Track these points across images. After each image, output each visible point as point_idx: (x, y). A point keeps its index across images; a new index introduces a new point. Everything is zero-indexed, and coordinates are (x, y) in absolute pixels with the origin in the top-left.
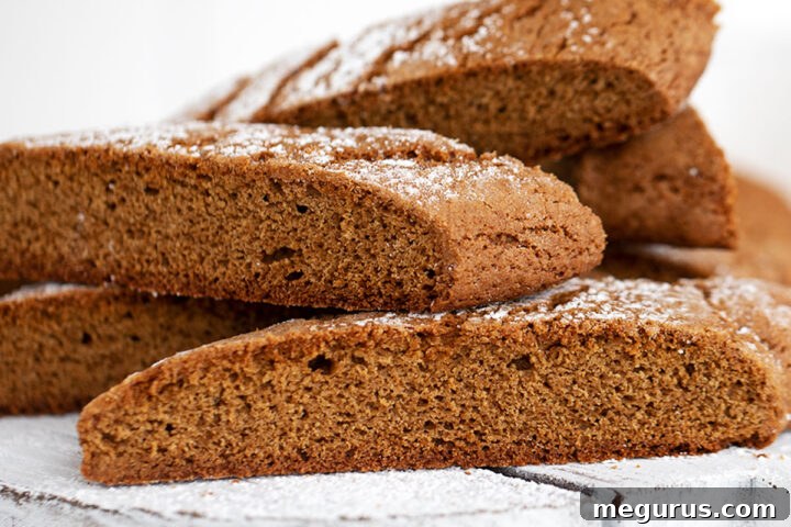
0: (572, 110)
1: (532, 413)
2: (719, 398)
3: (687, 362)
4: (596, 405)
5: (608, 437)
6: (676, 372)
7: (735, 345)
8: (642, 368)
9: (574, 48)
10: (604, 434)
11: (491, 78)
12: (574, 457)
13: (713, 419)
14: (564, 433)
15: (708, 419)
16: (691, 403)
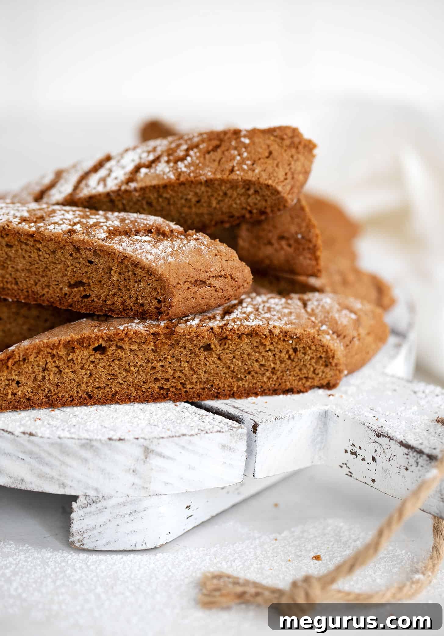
0: (236, 203)
1: (211, 373)
2: (310, 364)
3: (294, 347)
4: (245, 369)
5: (251, 385)
6: (288, 352)
7: (319, 338)
8: (270, 350)
9: (238, 172)
10: (249, 384)
11: (193, 186)
12: (233, 395)
13: (306, 375)
14: (228, 384)
15: (304, 376)
16: (295, 367)
